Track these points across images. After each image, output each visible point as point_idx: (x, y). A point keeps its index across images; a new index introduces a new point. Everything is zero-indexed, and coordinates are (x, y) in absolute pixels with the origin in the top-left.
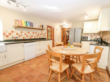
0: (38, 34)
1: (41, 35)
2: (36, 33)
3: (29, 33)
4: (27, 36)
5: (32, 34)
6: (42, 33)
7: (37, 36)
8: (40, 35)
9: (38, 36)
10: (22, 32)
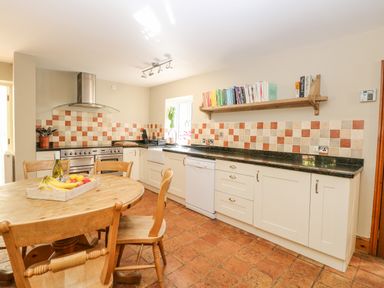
0: (289, 133)
1: (306, 133)
2: (274, 126)
3: (242, 126)
4: (236, 138)
5: (254, 132)
6: (316, 125)
7: (280, 140)
8: (297, 134)
9: (287, 139)
10: (222, 126)
